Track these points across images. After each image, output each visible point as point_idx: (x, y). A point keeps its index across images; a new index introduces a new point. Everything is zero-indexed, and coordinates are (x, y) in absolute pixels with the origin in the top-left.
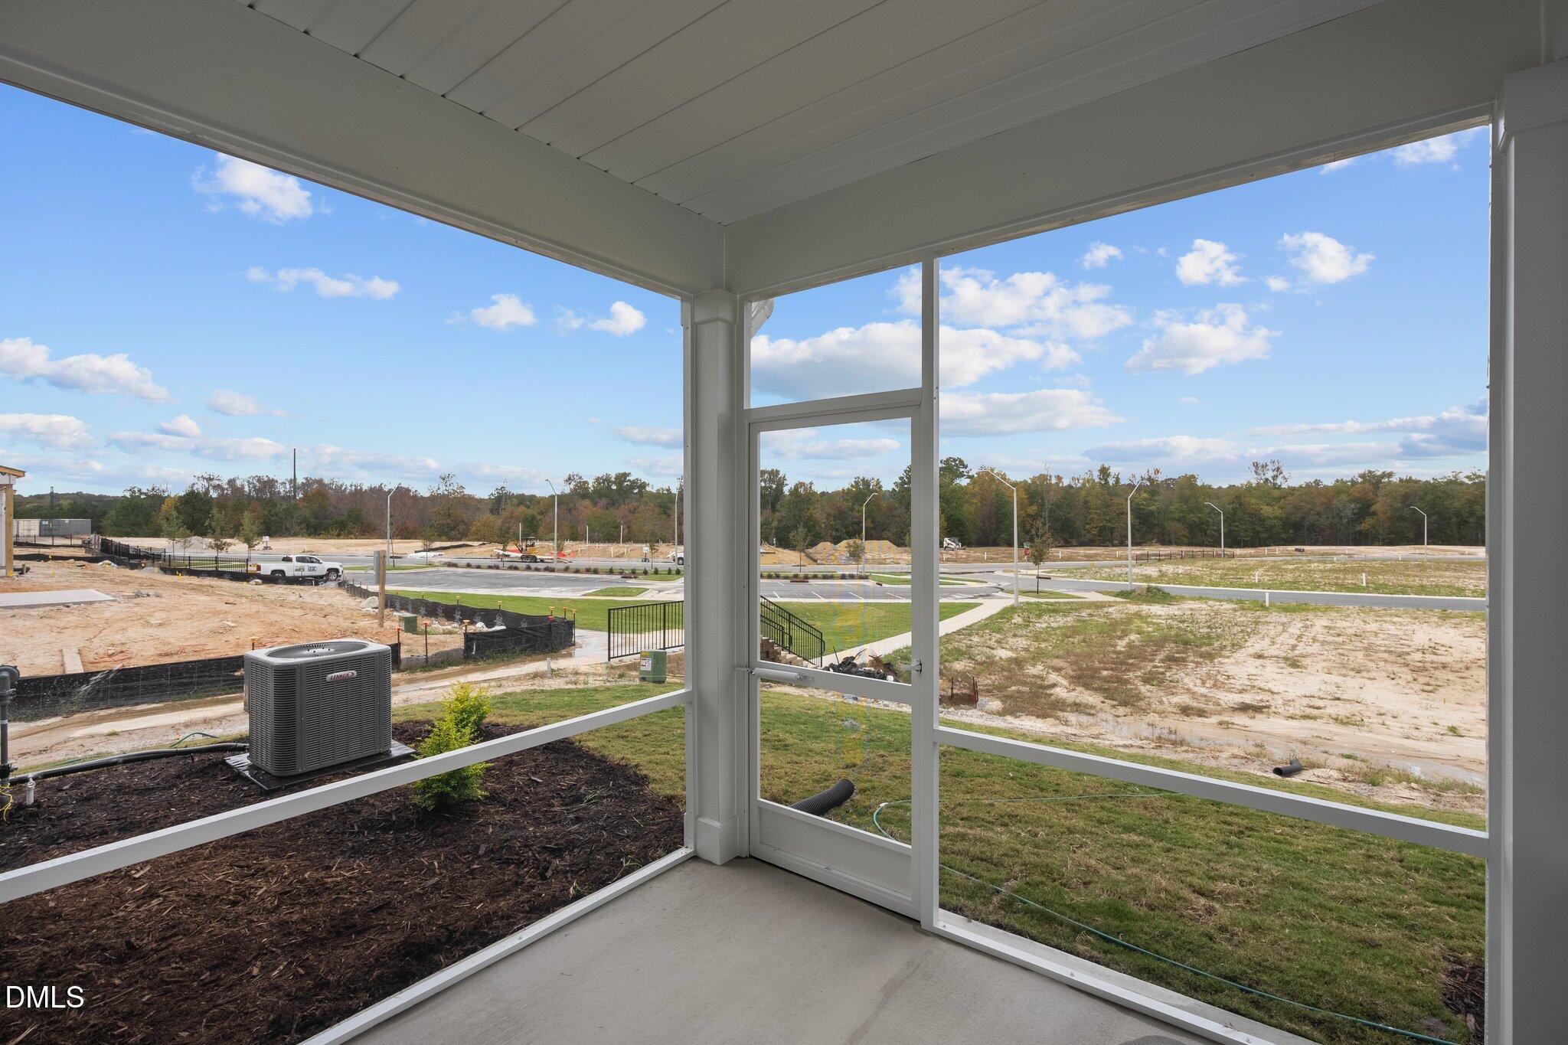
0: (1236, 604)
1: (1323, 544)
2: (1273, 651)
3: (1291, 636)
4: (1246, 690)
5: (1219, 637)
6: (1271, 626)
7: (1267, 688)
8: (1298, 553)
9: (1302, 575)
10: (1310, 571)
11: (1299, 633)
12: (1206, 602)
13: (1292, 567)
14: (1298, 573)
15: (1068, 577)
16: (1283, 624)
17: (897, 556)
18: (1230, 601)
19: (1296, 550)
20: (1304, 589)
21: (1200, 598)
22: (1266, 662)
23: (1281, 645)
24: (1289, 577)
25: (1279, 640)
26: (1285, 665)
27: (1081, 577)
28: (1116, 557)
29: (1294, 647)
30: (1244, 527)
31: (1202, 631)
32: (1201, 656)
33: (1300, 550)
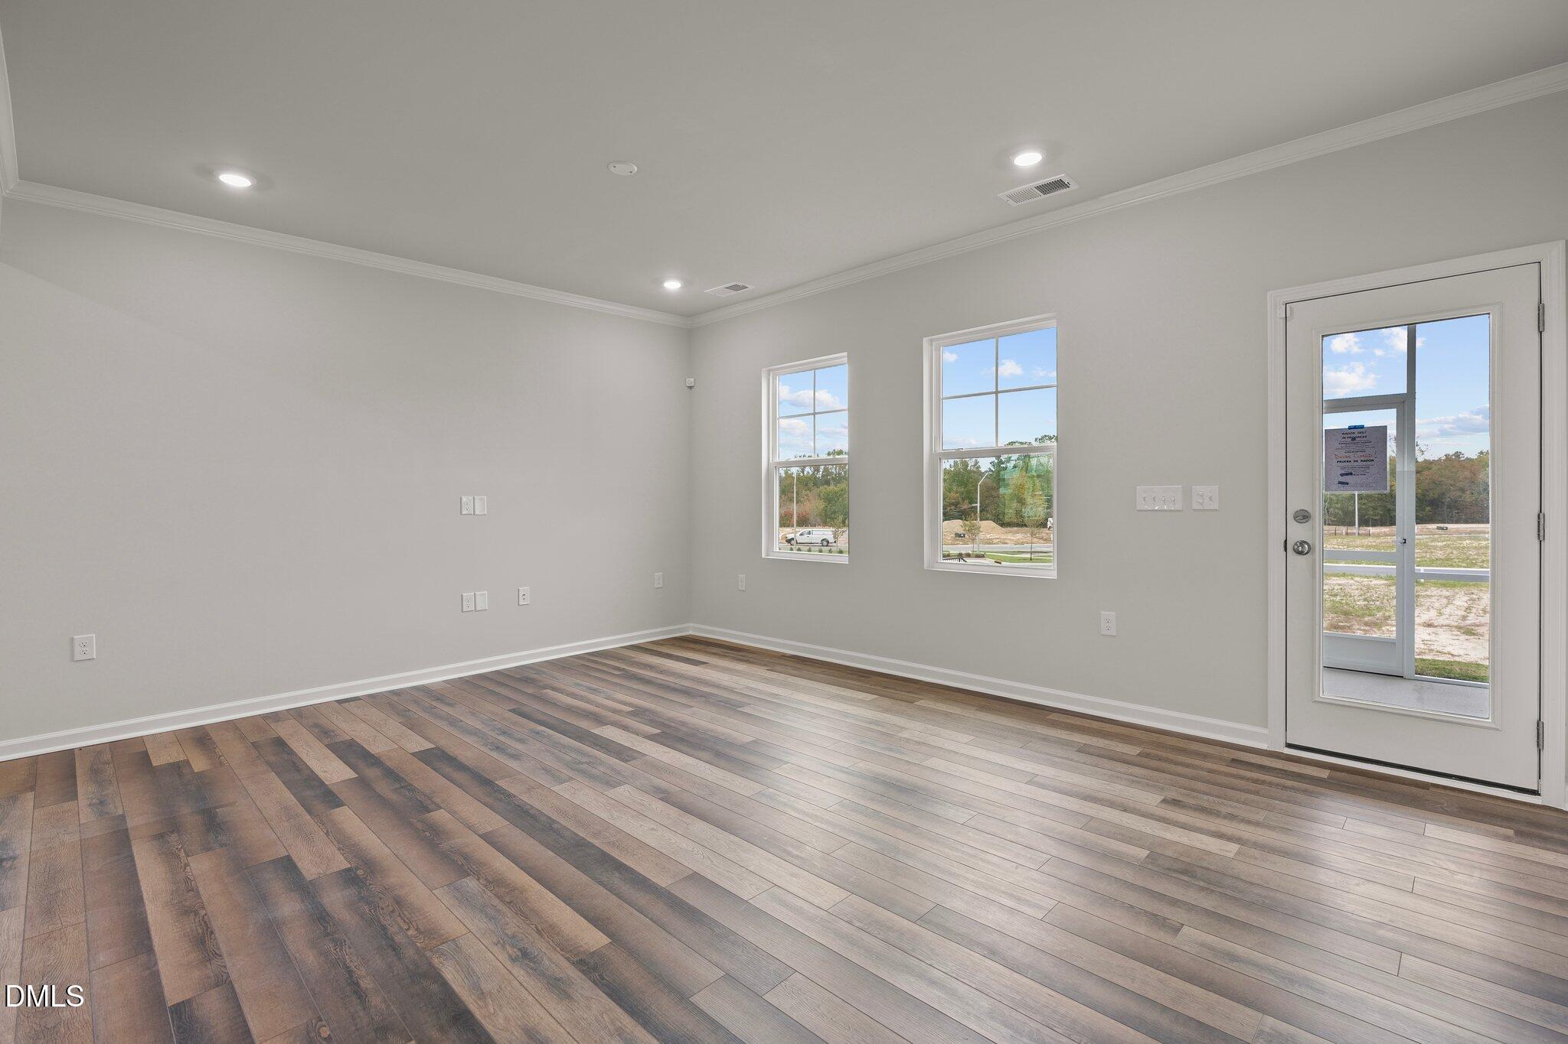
0: (1386, 580)
1: (1466, 522)
2: (1441, 621)
3: (1458, 608)
4: (1425, 653)
5: (1379, 609)
6: (1434, 599)
7: (1445, 651)
8: (1440, 532)
9: (1455, 552)
10: (1464, 548)
11: (1466, 605)
12: (1352, 579)
13: (1440, 544)
14: (1449, 551)
16: (1447, 597)
18: (1377, 577)
19: (1438, 528)
20: (1460, 566)
21: (1344, 575)
22: (1440, 630)
23: (1450, 615)
24: (1440, 554)
25: (1447, 611)
26: (1459, 633)
29: (1464, 618)
30: (1373, 504)
31: (1358, 603)
32: (1366, 624)
33: (1442, 529)
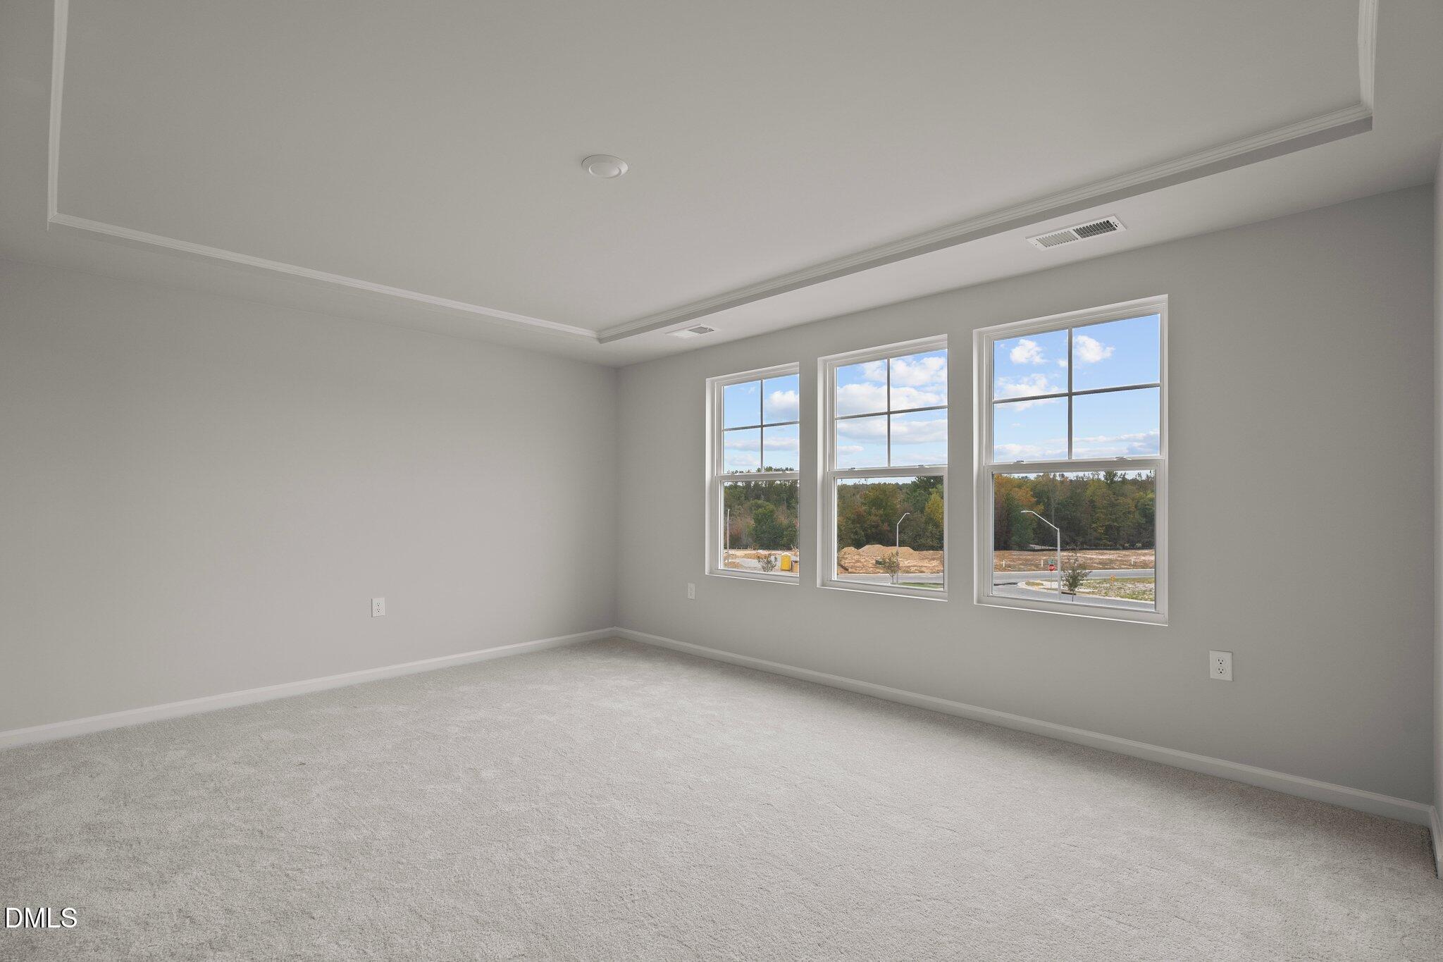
15: (1093, 593)
17: (921, 564)
27: (1106, 594)
28: (1130, 565)
